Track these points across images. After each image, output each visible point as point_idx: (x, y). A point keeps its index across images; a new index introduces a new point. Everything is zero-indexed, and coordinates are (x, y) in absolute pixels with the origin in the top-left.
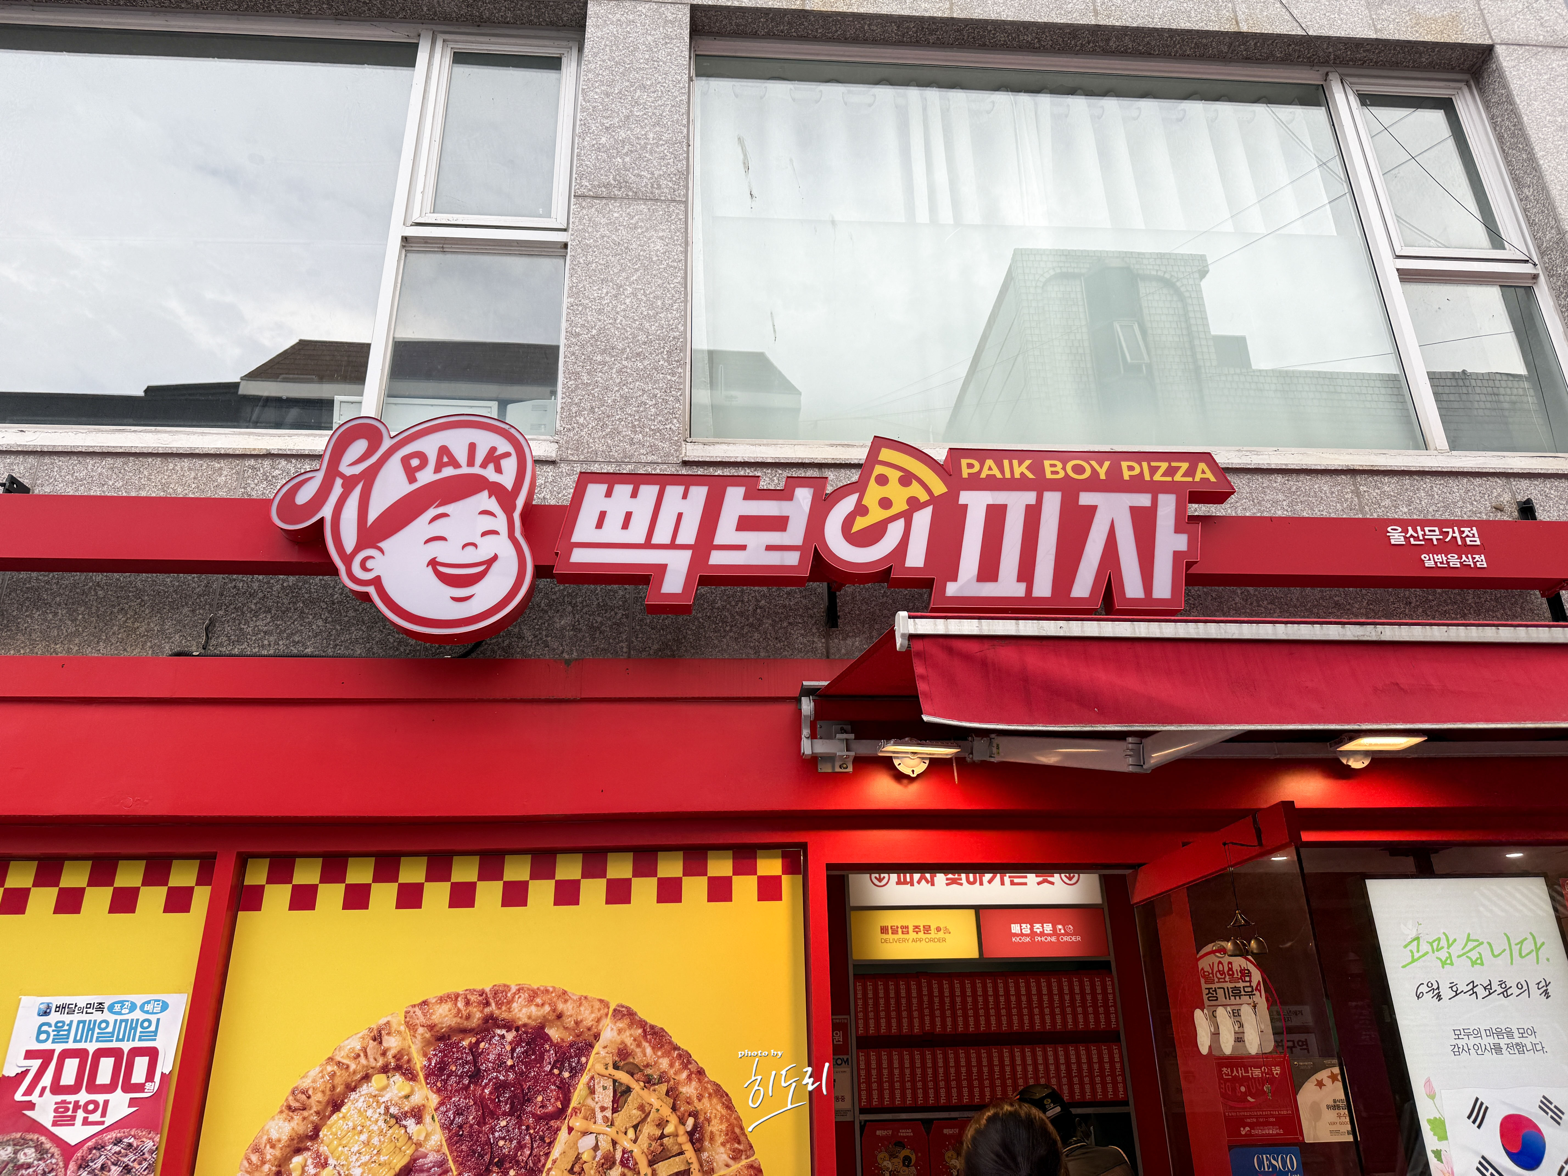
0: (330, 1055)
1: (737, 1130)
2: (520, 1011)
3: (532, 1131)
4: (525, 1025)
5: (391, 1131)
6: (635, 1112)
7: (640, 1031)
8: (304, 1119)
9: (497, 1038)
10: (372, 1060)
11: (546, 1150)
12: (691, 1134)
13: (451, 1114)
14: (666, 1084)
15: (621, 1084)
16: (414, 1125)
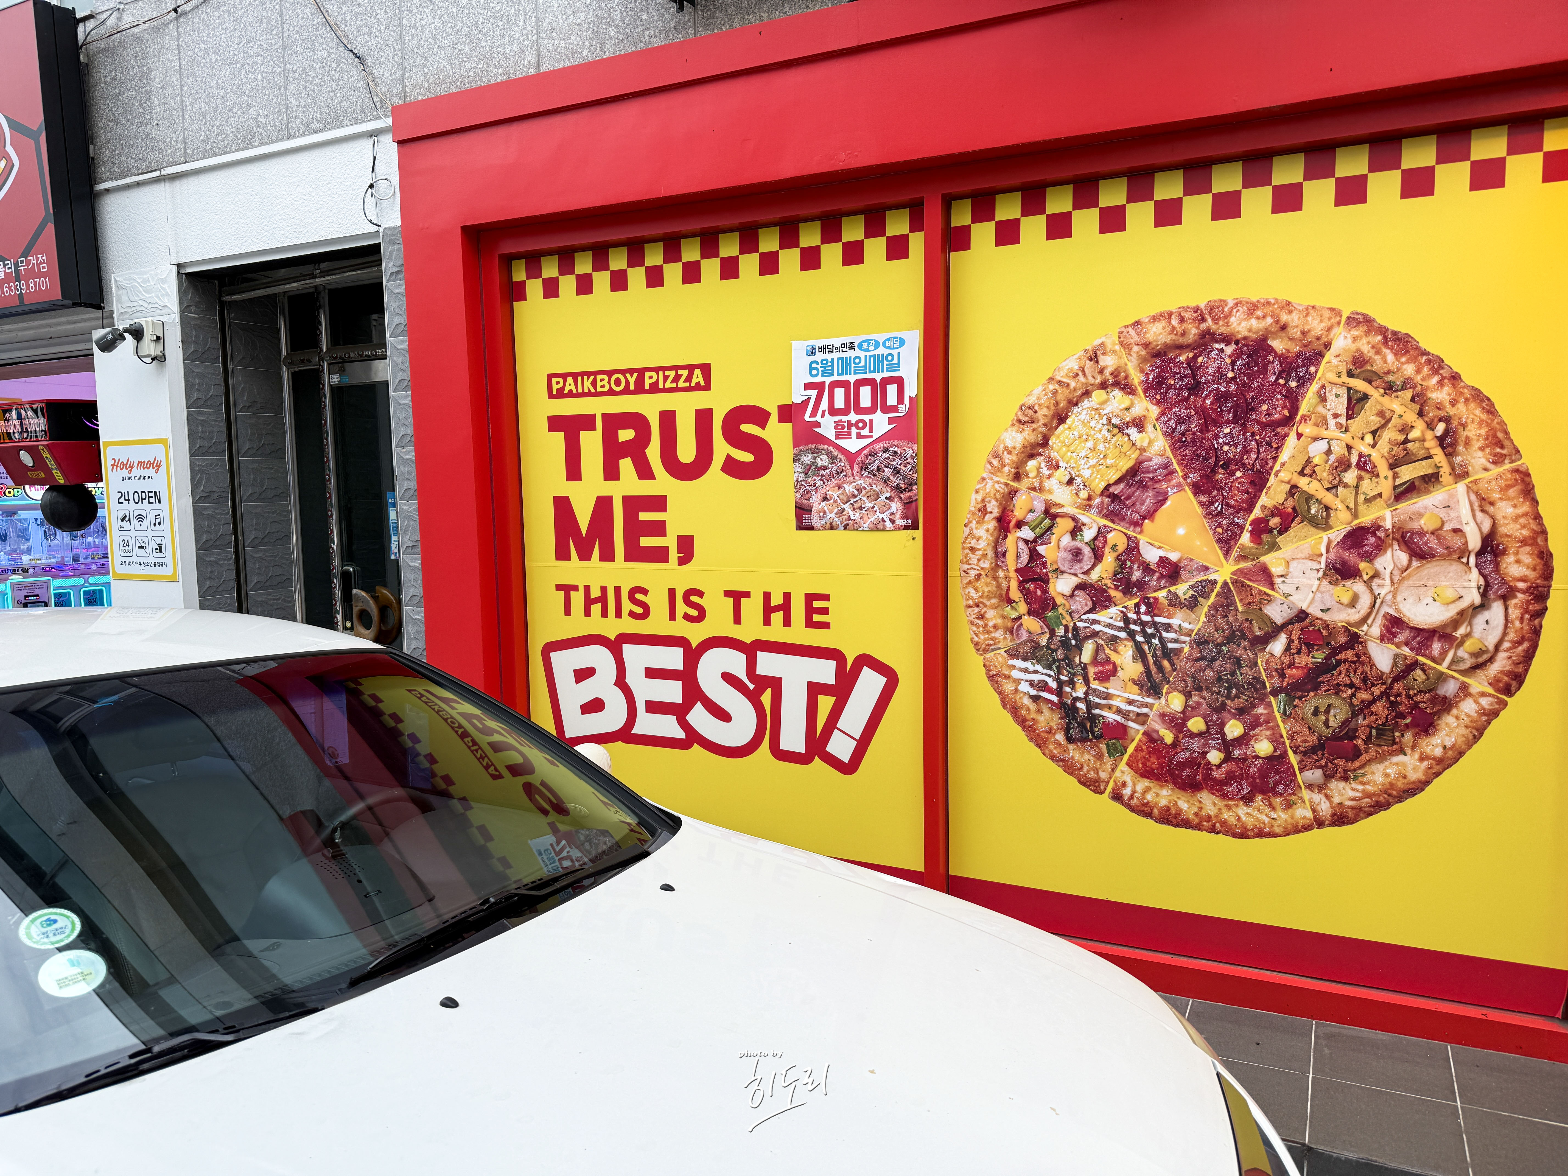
0: (1050, 375)
1: (1500, 435)
2: (1239, 324)
3: (1257, 438)
4: (1245, 338)
5: (1115, 439)
6: (1373, 418)
7: (1380, 338)
8: (1034, 430)
9: (1215, 352)
10: (1090, 378)
11: (1274, 454)
12: (1441, 440)
13: (1172, 423)
14: (1411, 390)
15: (1357, 391)
16: (1137, 433)
